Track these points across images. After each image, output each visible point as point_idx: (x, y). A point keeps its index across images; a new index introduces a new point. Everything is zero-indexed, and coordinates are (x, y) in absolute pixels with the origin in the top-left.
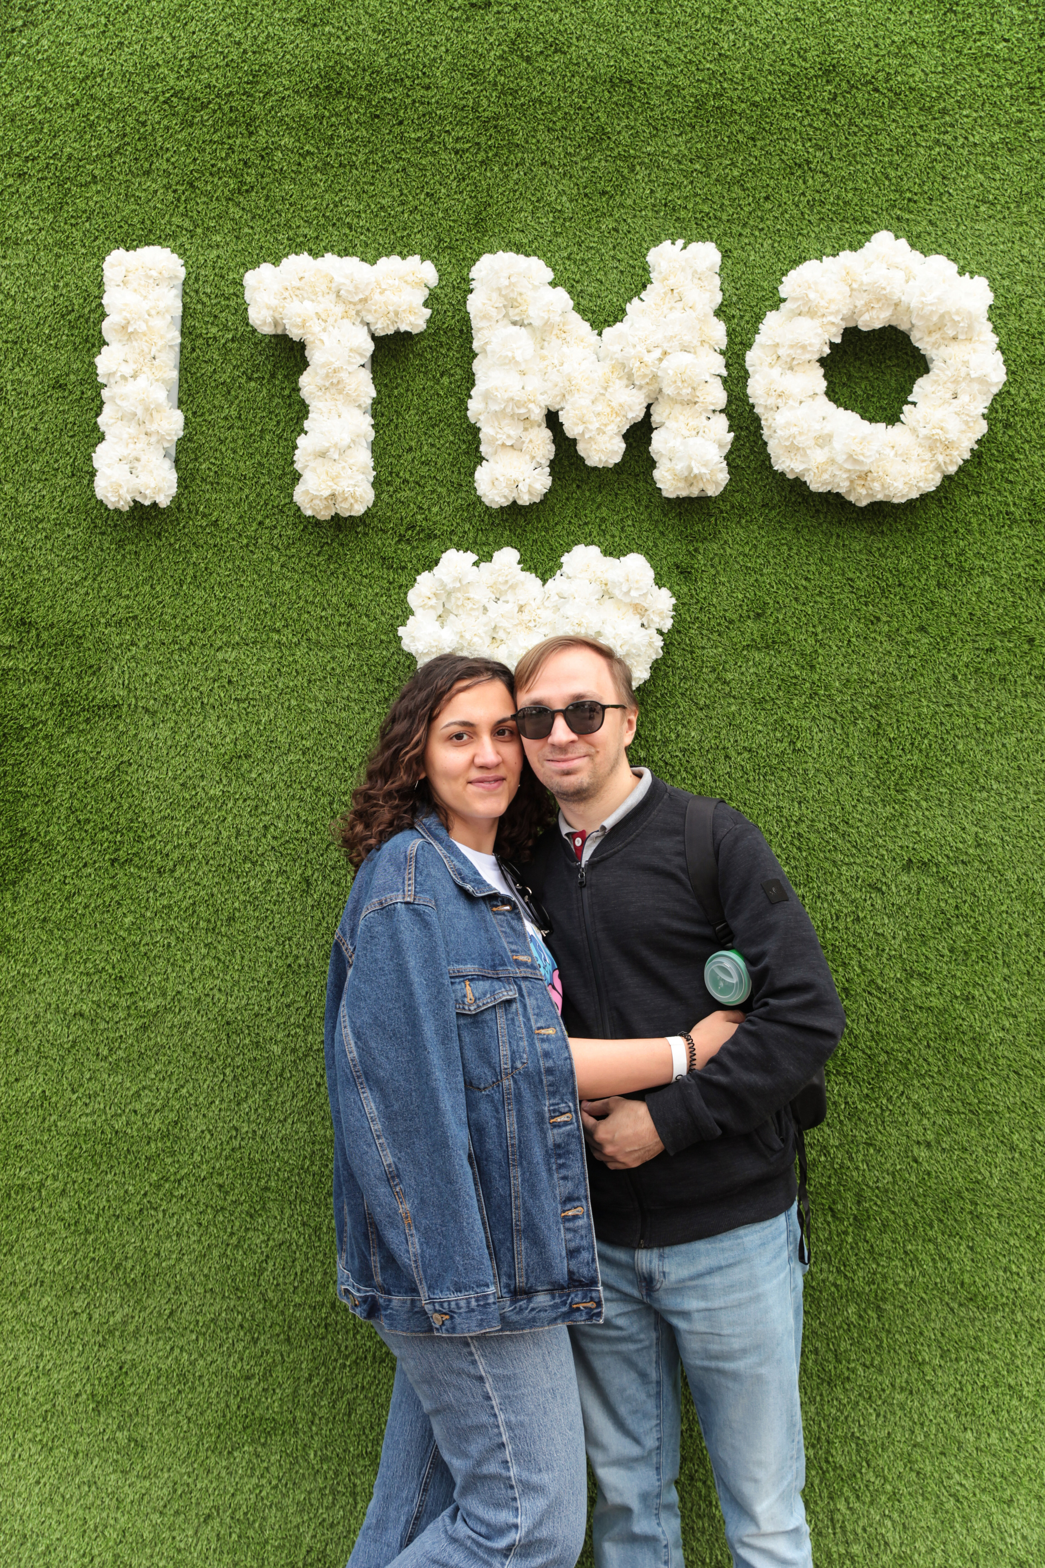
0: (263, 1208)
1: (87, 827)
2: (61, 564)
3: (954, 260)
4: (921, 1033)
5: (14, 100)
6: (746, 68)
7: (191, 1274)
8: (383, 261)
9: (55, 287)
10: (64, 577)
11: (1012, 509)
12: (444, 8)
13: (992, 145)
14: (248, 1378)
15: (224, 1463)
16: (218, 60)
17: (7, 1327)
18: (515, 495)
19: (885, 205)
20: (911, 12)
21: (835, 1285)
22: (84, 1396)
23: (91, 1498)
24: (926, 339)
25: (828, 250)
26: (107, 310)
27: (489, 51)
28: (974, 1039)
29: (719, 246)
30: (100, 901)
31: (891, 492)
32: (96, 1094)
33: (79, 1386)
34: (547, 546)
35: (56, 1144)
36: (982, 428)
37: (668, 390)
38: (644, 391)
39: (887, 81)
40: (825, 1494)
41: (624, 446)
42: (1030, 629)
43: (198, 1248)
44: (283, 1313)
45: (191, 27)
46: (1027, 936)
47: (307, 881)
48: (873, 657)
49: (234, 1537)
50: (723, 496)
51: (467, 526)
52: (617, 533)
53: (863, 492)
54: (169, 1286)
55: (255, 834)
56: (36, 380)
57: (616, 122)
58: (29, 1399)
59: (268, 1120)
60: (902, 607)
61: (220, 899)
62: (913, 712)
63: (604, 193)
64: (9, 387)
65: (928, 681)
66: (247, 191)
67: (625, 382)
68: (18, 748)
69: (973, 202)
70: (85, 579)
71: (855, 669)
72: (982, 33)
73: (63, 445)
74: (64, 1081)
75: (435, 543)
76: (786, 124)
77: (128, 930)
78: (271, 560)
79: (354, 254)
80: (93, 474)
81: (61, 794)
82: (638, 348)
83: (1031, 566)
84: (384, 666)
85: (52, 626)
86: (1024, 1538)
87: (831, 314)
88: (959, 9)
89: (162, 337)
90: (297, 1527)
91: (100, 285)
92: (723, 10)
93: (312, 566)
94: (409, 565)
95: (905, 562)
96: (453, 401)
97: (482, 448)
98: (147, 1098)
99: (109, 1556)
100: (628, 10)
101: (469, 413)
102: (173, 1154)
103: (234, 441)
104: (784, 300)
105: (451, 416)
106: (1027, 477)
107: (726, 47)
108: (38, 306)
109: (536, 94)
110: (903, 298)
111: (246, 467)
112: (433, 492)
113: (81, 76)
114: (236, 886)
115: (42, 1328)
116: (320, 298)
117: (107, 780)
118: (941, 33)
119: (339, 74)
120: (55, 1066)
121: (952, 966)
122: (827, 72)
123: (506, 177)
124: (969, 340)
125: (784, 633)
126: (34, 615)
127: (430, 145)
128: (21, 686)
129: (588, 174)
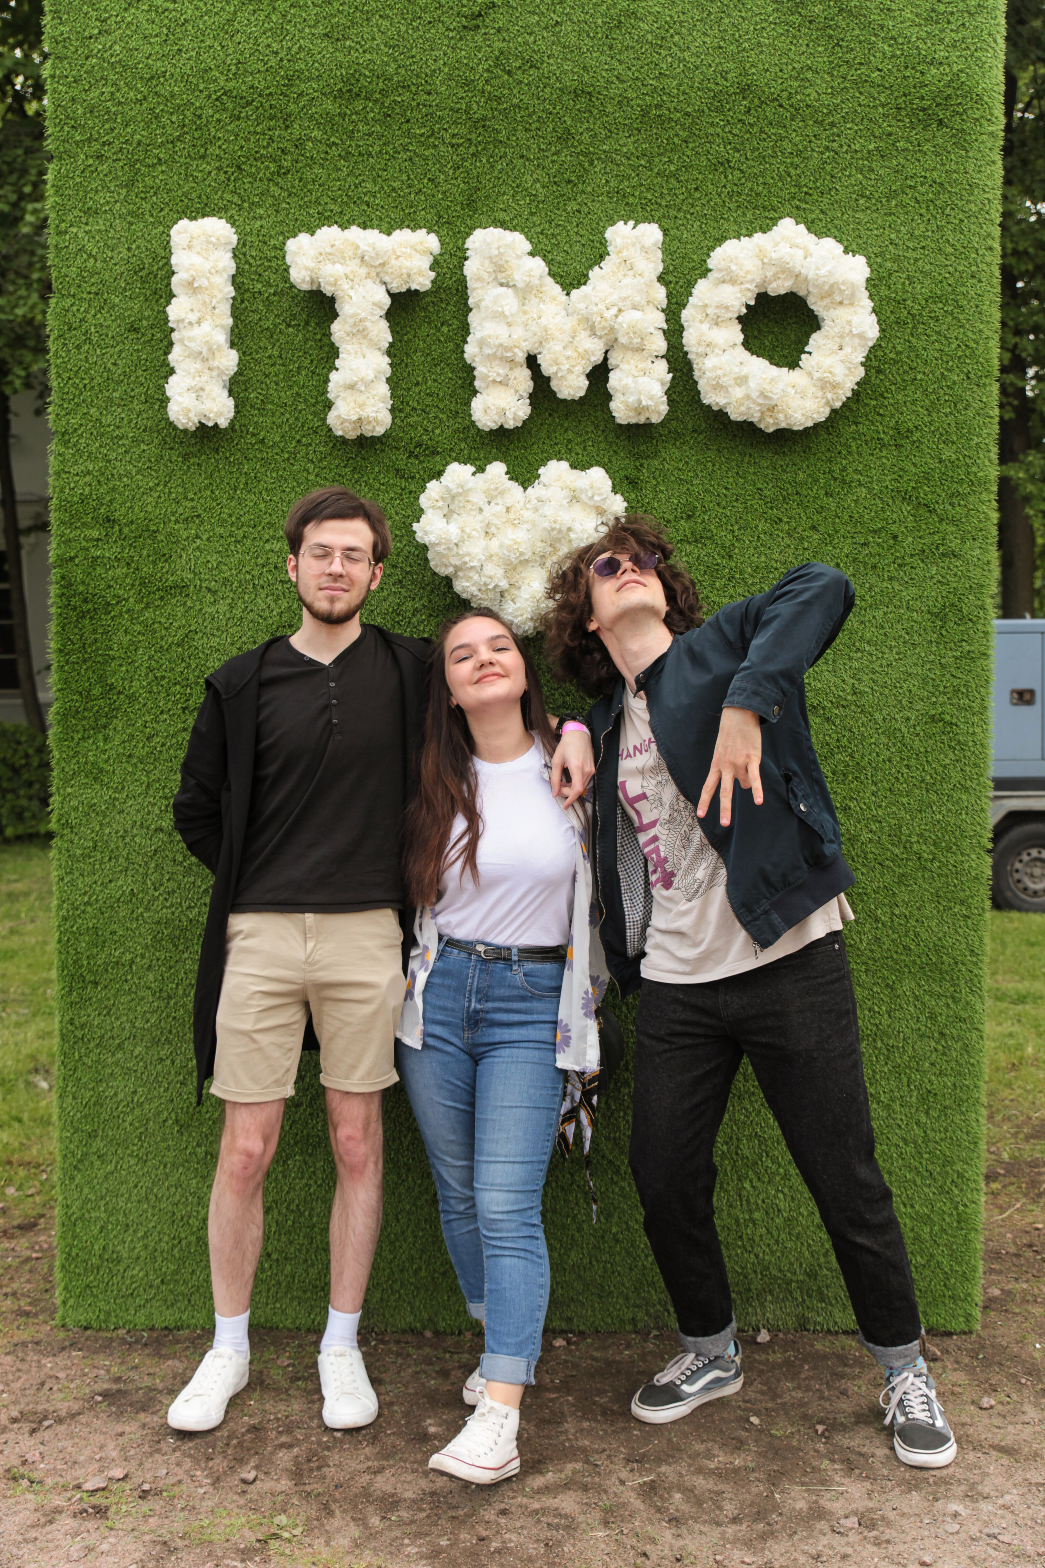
1: (163, 683)
2: (138, 473)
3: (840, 242)
5: (92, 95)
6: (681, 85)
8: (397, 234)
9: (129, 249)
10: (141, 484)
11: (882, 436)
12: (442, 29)
13: (869, 152)
15: (280, 1169)
16: (260, 66)
17: (108, 1071)
18: (502, 420)
19: (787, 197)
20: (807, 45)
22: (170, 1122)
23: (178, 1197)
24: (819, 303)
25: (744, 231)
26: (175, 269)
27: (478, 65)
28: (849, 839)
29: (661, 226)
30: (174, 741)
31: (792, 421)
32: (174, 892)
33: (166, 1114)
34: (525, 461)
35: (143, 930)
36: (861, 372)
37: (623, 340)
38: (603, 340)
39: (789, 99)
40: (735, 1177)
41: (587, 383)
42: (894, 528)
45: (238, 36)
46: (890, 761)
48: (776, 549)
49: (289, 1222)
50: (663, 423)
51: (463, 445)
52: (580, 452)
53: (771, 421)
56: (114, 325)
57: (579, 125)
58: (127, 1125)
60: (798, 511)
63: (569, 182)
64: (93, 329)
66: (284, 174)
67: (588, 332)
68: (106, 620)
69: (854, 196)
70: (158, 485)
71: (763, 559)
72: (861, 64)
73: (137, 377)
74: (149, 882)
75: (438, 458)
76: (711, 130)
78: (308, 471)
79: (373, 227)
80: (164, 401)
81: (141, 657)
82: (600, 306)
83: (896, 480)
84: (398, 555)
85: (132, 522)
87: (748, 282)
88: (844, 44)
89: (220, 291)
91: (167, 247)
92: (663, 38)
93: (340, 475)
94: (418, 476)
95: (801, 476)
96: (451, 345)
97: (477, 383)
99: (193, 1239)
100: (588, 36)
101: (466, 356)
103: (276, 375)
104: (710, 270)
105: (449, 357)
106: (893, 411)
107: (664, 66)
108: (115, 265)
109: (515, 101)
110: (802, 271)
111: (286, 396)
112: (435, 418)
113: (148, 76)
115: (135, 1071)
116: (348, 262)
117: (178, 645)
118: (831, 62)
119: (358, 80)
120: (141, 870)
121: (834, 785)
122: (743, 90)
123: (492, 167)
124: (852, 304)
125: (709, 530)
126: (117, 514)
127: (431, 140)
128: (107, 570)
129: (557, 166)
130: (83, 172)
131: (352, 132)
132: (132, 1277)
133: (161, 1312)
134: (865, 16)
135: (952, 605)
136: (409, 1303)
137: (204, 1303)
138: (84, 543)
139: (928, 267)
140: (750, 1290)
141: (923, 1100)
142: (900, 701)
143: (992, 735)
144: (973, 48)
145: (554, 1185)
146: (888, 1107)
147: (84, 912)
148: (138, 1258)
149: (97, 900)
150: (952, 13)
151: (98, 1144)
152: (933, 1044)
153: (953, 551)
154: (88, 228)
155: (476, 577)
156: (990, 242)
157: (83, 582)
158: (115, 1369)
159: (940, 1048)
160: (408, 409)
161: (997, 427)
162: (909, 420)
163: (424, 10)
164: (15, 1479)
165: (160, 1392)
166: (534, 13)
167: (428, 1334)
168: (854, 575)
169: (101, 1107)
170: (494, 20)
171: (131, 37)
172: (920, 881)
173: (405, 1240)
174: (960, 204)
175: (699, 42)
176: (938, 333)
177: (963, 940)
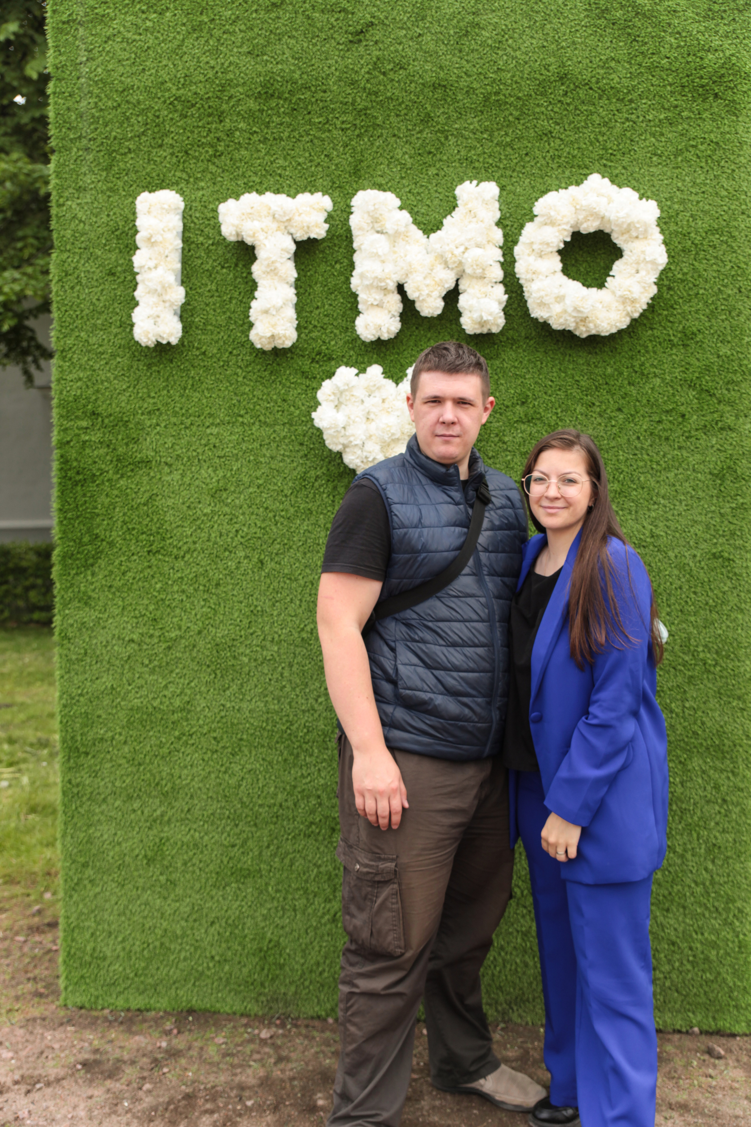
0: (240, 750)
1: (134, 532)
2: (115, 378)
3: (638, 190)
5: (82, 105)
6: (514, 76)
7: (199, 788)
8: (300, 197)
9: (108, 215)
10: (117, 387)
11: (672, 338)
12: (333, 43)
13: (660, 121)
14: (233, 846)
15: (221, 893)
16: (201, 78)
17: (96, 818)
18: (379, 334)
19: (597, 158)
20: (611, 41)
22: (141, 856)
24: (621, 238)
25: (563, 185)
26: (139, 229)
27: (361, 69)
29: (498, 183)
30: (142, 575)
31: (600, 329)
32: (142, 687)
33: (137, 851)
34: (398, 363)
35: (120, 715)
36: (654, 290)
37: (469, 271)
38: (454, 271)
39: (597, 83)
41: (442, 304)
42: (682, 409)
43: (203, 773)
44: (252, 809)
45: (185, 58)
46: (681, 589)
47: (261, 562)
48: (591, 427)
49: (228, 934)
50: (502, 332)
51: (352, 353)
53: (584, 329)
54: (187, 794)
55: (231, 535)
56: (98, 271)
57: (436, 110)
58: (110, 858)
59: (241, 700)
60: (607, 397)
61: (211, 573)
62: (614, 458)
63: (430, 153)
64: (82, 275)
65: (622, 440)
66: (219, 156)
67: (443, 266)
68: (93, 487)
69: (649, 155)
70: (129, 387)
72: (653, 54)
73: (114, 309)
74: (124, 679)
75: (333, 363)
76: (537, 110)
77: (159, 592)
78: (237, 374)
79: (283, 192)
80: (132, 325)
81: (118, 513)
82: (451, 246)
83: (683, 372)
84: (304, 436)
85: (111, 415)
86: (675, 929)
87: (564, 224)
88: (640, 39)
89: (171, 244)
90: (263, 928)
91: (134, 213)
92: (500, 42)
93: (261, 377)
94: (318, 376)
95: (609, 370)
96: (342, 278)
97: (360, 307)
98: (172, 688)
99: (158, 944)
100: (443, 43)
101: (352, 286)
102: (187, 720)
103: (214, 304)
104: (536, 216)
105: (341, 287)
106: (681, 319)
107: (501, 63)
108: (98, 227)
109: (389, 94)
110: (607, 214)
111: (221, 319)
112: (331, 332)
113: (120, 89)
114: (220, 566)
115: (116, 819)
116: (263, 219)
117: (144, 505)
118: (629, 54)
119: (272, 85)
120: (119, 671)
122: (561, 78)
123: (372, 144)
124: (646, 238)
125: (539, 413)
126: (100, 409)
127: (327, 126)
128: (93, 451)
129: (420, 142)
130: (75, 161)
132: (114, 970)
133: (135, 998)
134: (656, 17)
135: (729, 467)
136: (317, 997)
137: (166, 991)
138: (77, 431)
139: (707, 207)
141: (709, 851)
142: (689, 542)
144: (741, 37)
146: (682, 856)
147: (78, 701)
148: (118, 957)
149: (87, 693)
150: (725, 11)
151: (89, 872)
152: (717, 808)
153: (729, 427)
154: (79, 201)
155: (359, 452)
158: (96, 1042)
159: (723, 811)
160: (310, 327)
162: (693, 325)
163: (321, 30)
166: (402, 28)
167: (330, 1020)
168: (651, 446)
169: (91, 845)
170: (372, 35)
171: (109, 62)
172: (706, 682)
173: (313, 948)
174: (732, 157)
175: (527, 44)
176: (716, 258)
177: (740, 728)
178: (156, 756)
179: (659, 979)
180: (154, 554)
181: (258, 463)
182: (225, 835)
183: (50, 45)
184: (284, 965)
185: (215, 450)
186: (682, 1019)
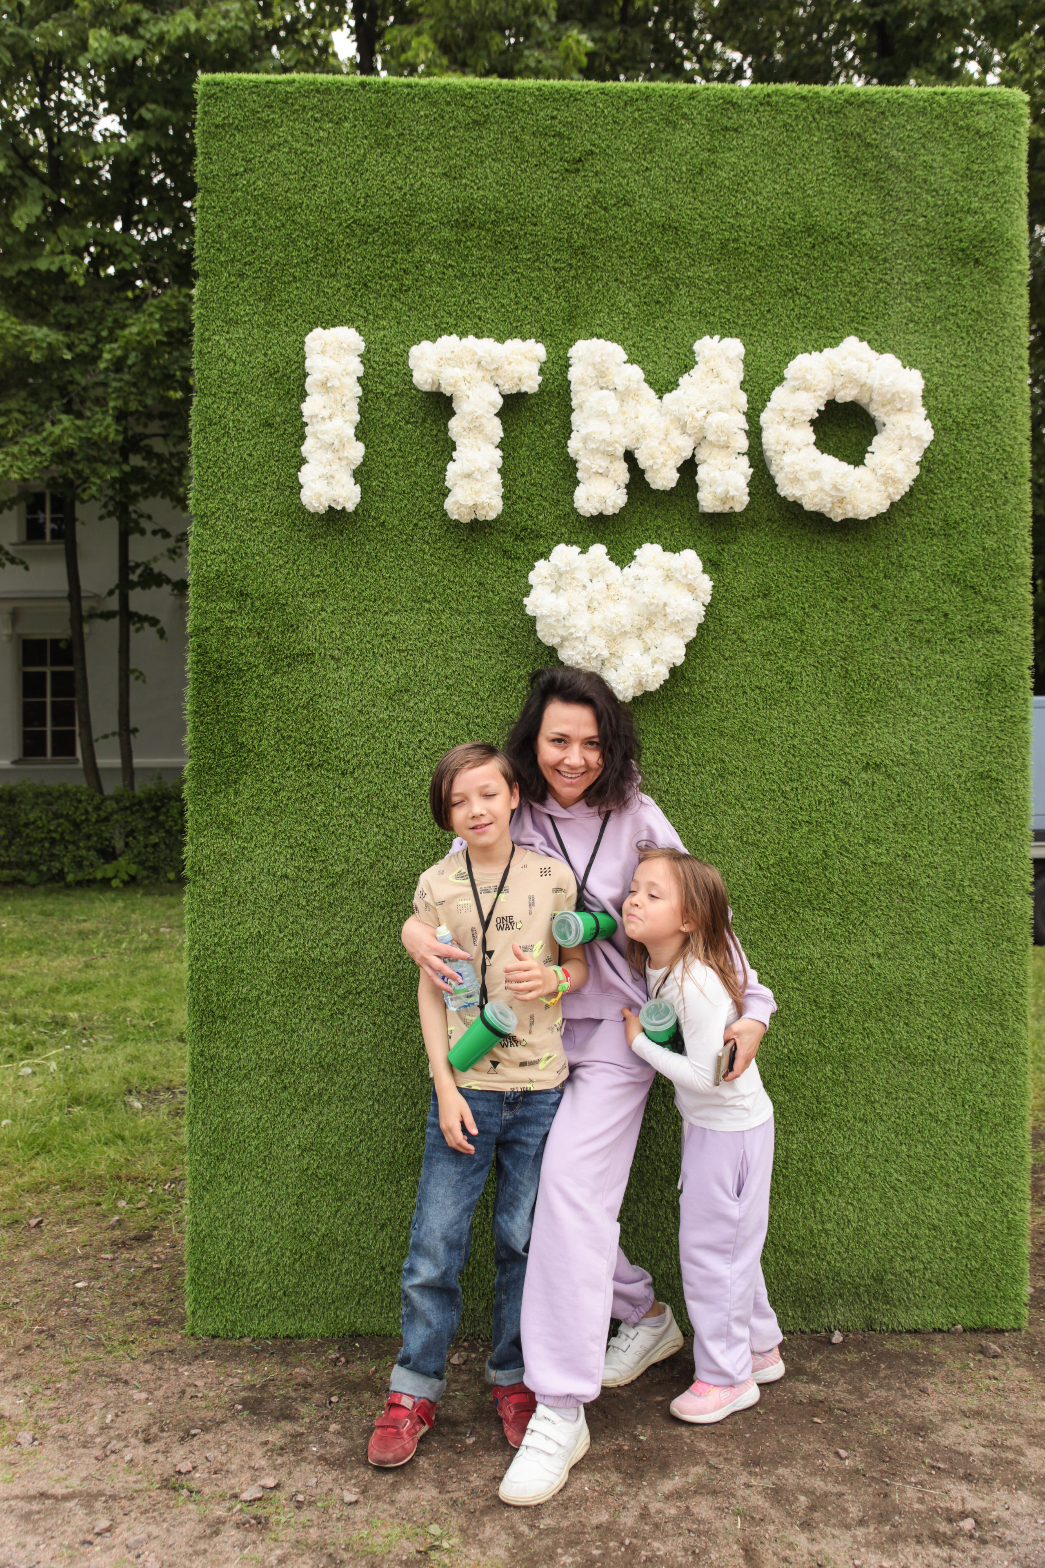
1: (289, 742)
3: (898, 357)
4: (875, 881)
5: (236, 223)
6: (755, 223)
7: (368, 1059)
8: (509, 342)
9: (265, 355)
10: (272, 562)
11: (933, 526)
12: (546, 171)
13: (917, 284)
14: (410, 1130)
16: (386, 199)
17: (235, 1099)
18: (603, 507)
19: (848, 319)
20: (862, 194)
21: (818, 1052)
24: (881, 410)
25: (810, 348)
26: (309, 371)
27: (578, 202)
28: (910, 883)
29: (742, 341)
30: (299, 795)
31: (859, 511)
32: (298, 933)
33: (289, 1139)
34: (619, 545)
35: (268, 969)
36: (916, 471)
37: (711, 437)
38: (693, 438)
39: (848, 237)
41: (678, 475)
42: (945, 607)
43: (374, 1040)
45: (366, 176)
46: (944, 814)
48: (842, 625)
50: (744, 512)
51: (563, 530)
52: (668, 537)
53: (840, 511)
54: (353, 1067)
56: (251, 421)
57: (666, 254)
58: (252, 1148)
60: (861, 591)
61: (387, 793)
62: (869, 662)
63: (658, 302)
64: (231, 424)
65: (879, 642)
66: (406, 291)
67: (679, 431)
68: (238, 684)
69: (904, 321)
70: (287, 563)
71: (831, 633)
72: (909, 211)
73: (270, 467)
74: (274, 924)
76: (781, 262)
77: (320, 815)
78: (424, 551)
79: (487, 336)
80: (299, 488)
81: (270, 718)
82: (692, 408)
83: (944, 564)
84: (504, 627)
85: (263, 596)
86: (937, 1211)
87: (819, 390)
88: (894, 194)
89: (350, 390)
91: (300, 352)
92: (738, 184)
93: (453, 556)
94: (524, 556)
95: (863, 561)
96: (553, 442)
97: (579, 475)
98: (335, 935)
99: (313, 1254)
100: (674, 180)
101: (569, 450)
102: (354, 974)
103: (396, 466)
104: (787, 380)
105: (554, 452)
106: (942, 505)
107: (741, 208)
108: (253, 368)
109: (611, 233)
110: (868, 381)
111: (404, 485)
112: (539, 505)
113: (286, 207)
115: (261, 1099)
116: (466, 366)
117: (304, 708)
118: (882, 209)
119: (472, 213)
121: (896, 835)
122: (808, 229)
123: (590, 288)
124: (910, 411)
125: (783, 608)
126: (249, 589)
127: (537, 264)
128: (239, 640)
129: (647, 288)
130: (226, 288)
131: (467, 256)
132: (257, 1289)
133: (283, 1322)
134: (911, 172)
135: (997, 675)
137: (323, 1313)
138: (219, 615)
139: (969, 382)
140: (822, 1294)
141: (976, 1117)
142: (953, 760)
143: (1031, 790)
144: (1002, 201)
145: (645, 1201)
146: (945, 1125)
147: (214, 952)
148: (262, 1272)
149: (226, 942)
150: (984, 172)
151: (225, 1166)
152: (984, 1067)
153: (996, 628)
154: (228, 336)
155: (581, 647)
156: (1021, 363)
157: (217, 650)
158: (248, 1377)
159: (990, 1071)
160: (514, 497)
161: (1030, 520)
162: (956, 513)
163: (532, 154)
164: (174, 1489)
165: (295, 1400)
166: (627, 160)
168: (910, 648)
169: (229, 1131)
170: (592, 165)
171: (272, 174)
172: (972, 920)
174: (995, 329)
175: (770, 188)
176: (979, 438)
177: (1010, 974)
178: (314, 1020)
179: (918, 1270)
180: (315, 769)
181: (447, 660)
182: (400, 1116)
183: (199, 151)
184: (472, 1275)
185: (394, 642)
186: (943, 1316)
